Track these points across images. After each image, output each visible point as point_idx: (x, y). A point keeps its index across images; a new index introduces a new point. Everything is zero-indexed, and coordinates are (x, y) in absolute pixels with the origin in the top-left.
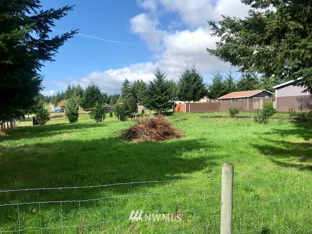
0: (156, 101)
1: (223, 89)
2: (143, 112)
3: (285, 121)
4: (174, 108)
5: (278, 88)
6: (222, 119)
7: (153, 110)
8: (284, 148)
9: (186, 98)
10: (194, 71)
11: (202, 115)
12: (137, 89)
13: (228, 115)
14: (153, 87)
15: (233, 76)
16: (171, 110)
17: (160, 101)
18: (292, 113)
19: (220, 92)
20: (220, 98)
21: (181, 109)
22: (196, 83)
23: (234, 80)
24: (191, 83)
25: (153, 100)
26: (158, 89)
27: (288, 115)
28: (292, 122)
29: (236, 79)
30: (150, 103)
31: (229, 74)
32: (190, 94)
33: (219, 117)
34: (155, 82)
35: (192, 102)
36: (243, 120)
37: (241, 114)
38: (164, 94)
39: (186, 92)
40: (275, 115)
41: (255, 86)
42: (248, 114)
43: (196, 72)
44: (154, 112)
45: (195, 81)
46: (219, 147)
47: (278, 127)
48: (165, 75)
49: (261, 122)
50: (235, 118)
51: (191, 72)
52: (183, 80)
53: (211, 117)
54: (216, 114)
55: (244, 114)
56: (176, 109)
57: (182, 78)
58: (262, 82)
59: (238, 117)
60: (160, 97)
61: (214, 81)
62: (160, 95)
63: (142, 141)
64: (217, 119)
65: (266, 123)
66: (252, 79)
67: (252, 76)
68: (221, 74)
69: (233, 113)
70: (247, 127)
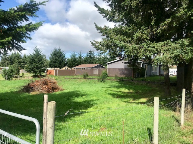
0: (34, 67)
1: (77, 62)
2: (23, 74)
3: (114, 81)
4: (46, 73)
5: (109, 64)
6: (78, 80)
7: (32, 73)
8: (122, 94)
9: (55, 66)
10: (60, 50)
11: (65, 77)
12: (14, 58)
13: (83, 77)
14: (32, 58)
15: (82, 55)
16: (44, 74)
17: (37, 68)
18: (117, 77)
19: (75, 64)
20: (75, 67)
21: (51, 73)
22: (61, 57)
23: (82, 57)
24: (58, 57)
25: (33, 66)
26: (36, 60)
27: (115, 78)
28: (117, 81)
29: (84, 57)
30: (31, 69)
31: (80, 53)
32: (57, 64)
33: (77, 78)
34: (34, 55)
35: (58, 69)
36: (91, 80)
37: (90, 77)
38: (40, 63)
39: (55, 63)
40: (108, 78)
41: (94, 62)
42: (94, 77)
43: (61, 51)
44: (33, 75)
45: (60, 56)
46: (92, 95)
47: (111, 84)
48: (41, 51)
49: (101, 82)
50: (87, 79)
51: (58, 50)
52: (53, 55)
53: (72, 78)
54: (75, 77)
55: (92, 77)
56: (48, 73)
57: (52, 54)
58: (98, 60)
59: (88, 79)
60: (38, 65)
61: (71, 57)
62: (37, 63)
63: (38, 93)
64: (76, 79)
65: (104, 82)
66: (92, 58)
67: (92, 56)
68: (75, 53)
69: (86, 76)
70: (95, 84)
